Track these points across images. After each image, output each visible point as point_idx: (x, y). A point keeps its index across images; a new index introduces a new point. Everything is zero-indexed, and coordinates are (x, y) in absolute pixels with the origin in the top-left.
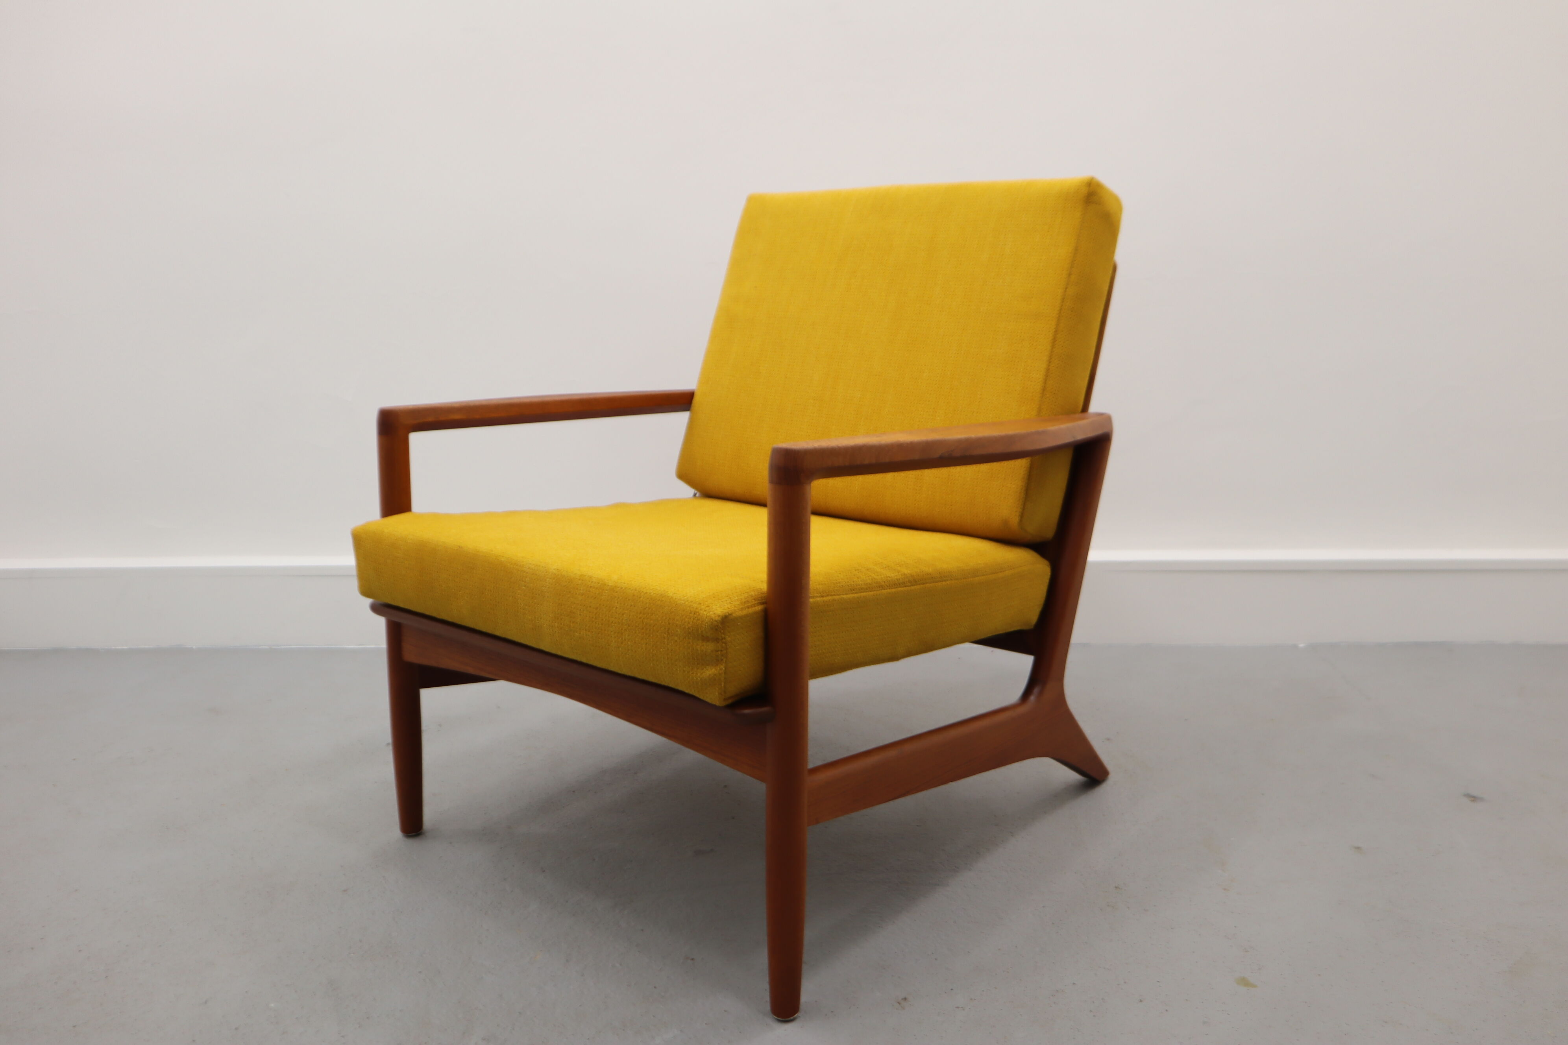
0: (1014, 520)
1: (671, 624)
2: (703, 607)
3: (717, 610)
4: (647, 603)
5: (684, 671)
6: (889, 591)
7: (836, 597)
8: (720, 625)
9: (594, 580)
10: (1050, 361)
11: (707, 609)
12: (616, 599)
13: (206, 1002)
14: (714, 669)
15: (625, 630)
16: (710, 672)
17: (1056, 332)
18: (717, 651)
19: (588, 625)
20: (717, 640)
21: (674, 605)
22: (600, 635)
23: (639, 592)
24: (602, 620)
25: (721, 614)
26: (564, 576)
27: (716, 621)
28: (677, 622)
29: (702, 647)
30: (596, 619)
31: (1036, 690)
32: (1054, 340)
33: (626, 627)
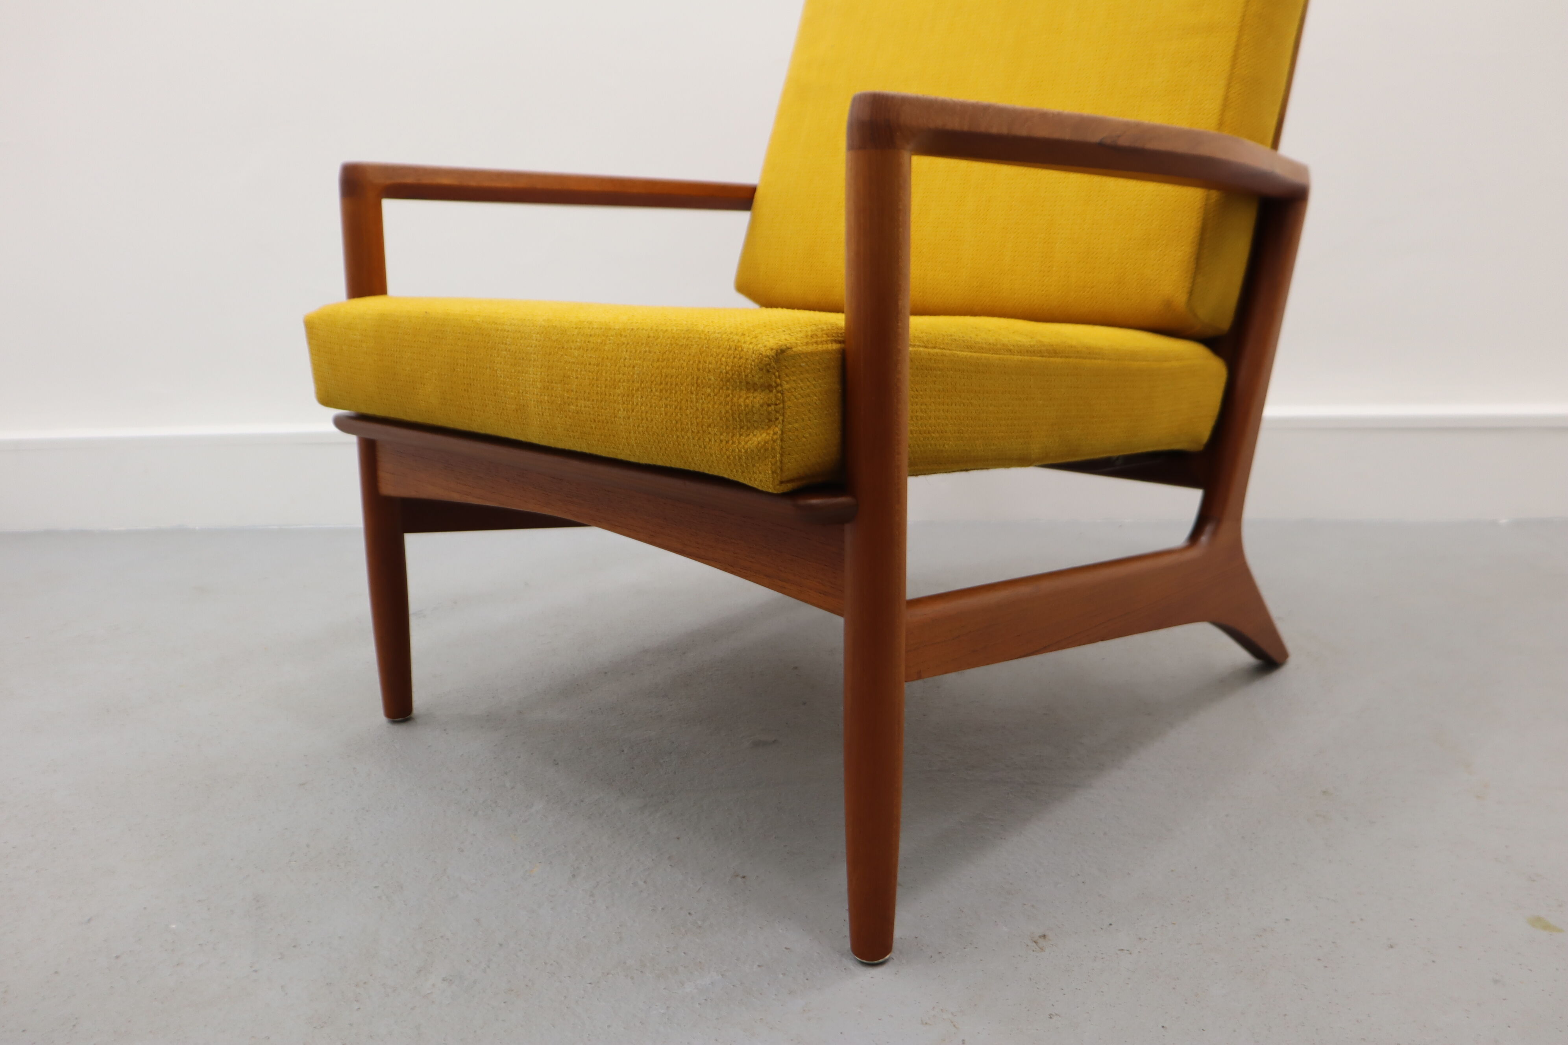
0: (1180, 298)
1: (701, 371)
2: (748, 339)
3: (769, 341)
4: (667, 345)
5: (721, 441)
6: (1020, 357)
7: (947, 352)
8: (773, 364)
9: (595, 326)
10: (1229, 86)
11: (754, 340)
12: (624, 346)
13: (90, 920)
14: (764, 435)
15: (638, 390)
16: (758, 438)
17: (1237, 47)
18: (769, 405)
19: (587, 391)
20: (769, 387)
21: (706, 341)
22: (603, 403)
23: (656, 330)
24: (606, 380)
25: (775, 347)
26: (556, 326)
27: (768, 356)
28: (710, 366)
29: (747, 401)
30: (597, 380)
31: (1209, 529)
32: (1235, 57)
33: (638, 385)
